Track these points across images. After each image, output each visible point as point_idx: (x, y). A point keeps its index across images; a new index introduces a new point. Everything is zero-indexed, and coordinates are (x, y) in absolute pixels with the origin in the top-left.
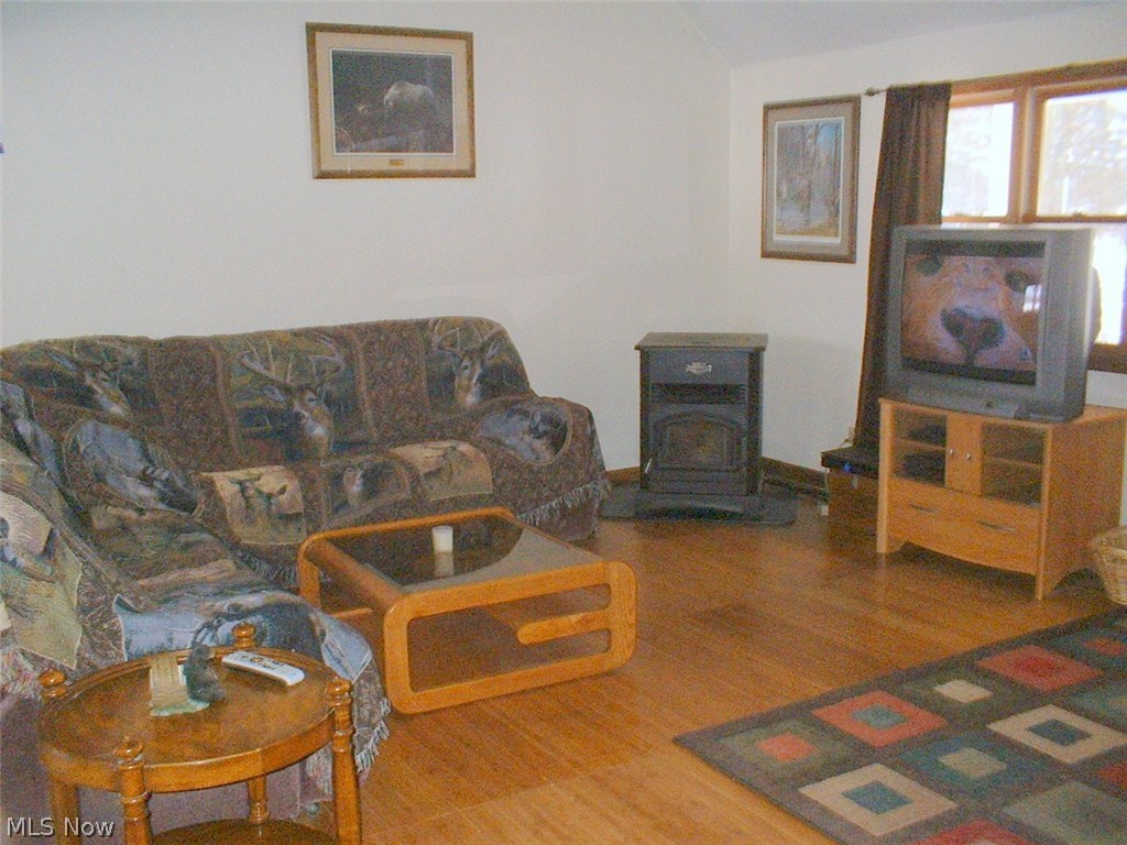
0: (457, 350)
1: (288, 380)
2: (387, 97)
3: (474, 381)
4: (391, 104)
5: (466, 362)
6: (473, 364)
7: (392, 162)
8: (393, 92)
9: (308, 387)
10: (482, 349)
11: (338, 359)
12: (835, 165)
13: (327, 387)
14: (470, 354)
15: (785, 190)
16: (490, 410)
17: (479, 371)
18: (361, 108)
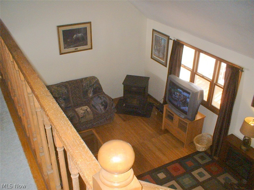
0: (88, 86)
1: (57, 96)
2: (74, 37)
3: (91, 91)
4: (75, 38)
5: (90, 88)
6: (91, 88)
7: (75, 49)
8: (75, 36)
9: (60, 97)
10: (93, 85)
11: (66, 91)
12: (164, 48)
13: (64, 96)
14: (91, 86)
15: (155, 48)
16: (95, 97)
17: (92, 89)
18: (68, 40)
